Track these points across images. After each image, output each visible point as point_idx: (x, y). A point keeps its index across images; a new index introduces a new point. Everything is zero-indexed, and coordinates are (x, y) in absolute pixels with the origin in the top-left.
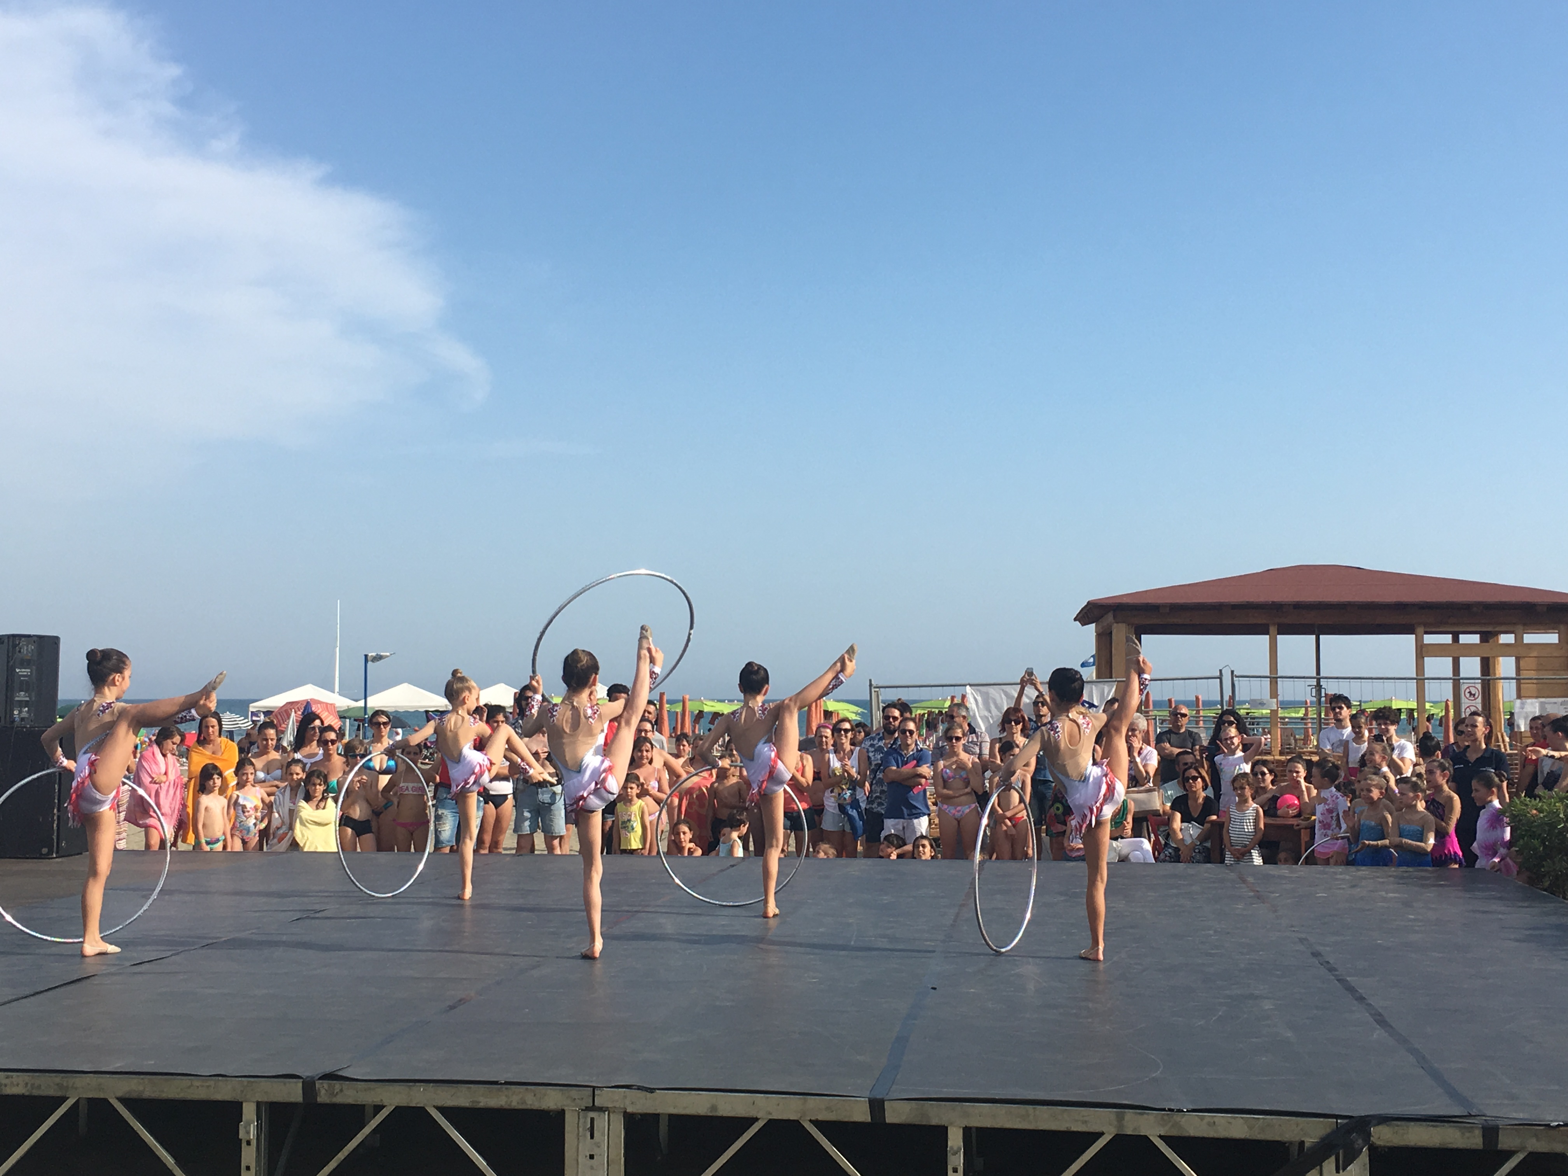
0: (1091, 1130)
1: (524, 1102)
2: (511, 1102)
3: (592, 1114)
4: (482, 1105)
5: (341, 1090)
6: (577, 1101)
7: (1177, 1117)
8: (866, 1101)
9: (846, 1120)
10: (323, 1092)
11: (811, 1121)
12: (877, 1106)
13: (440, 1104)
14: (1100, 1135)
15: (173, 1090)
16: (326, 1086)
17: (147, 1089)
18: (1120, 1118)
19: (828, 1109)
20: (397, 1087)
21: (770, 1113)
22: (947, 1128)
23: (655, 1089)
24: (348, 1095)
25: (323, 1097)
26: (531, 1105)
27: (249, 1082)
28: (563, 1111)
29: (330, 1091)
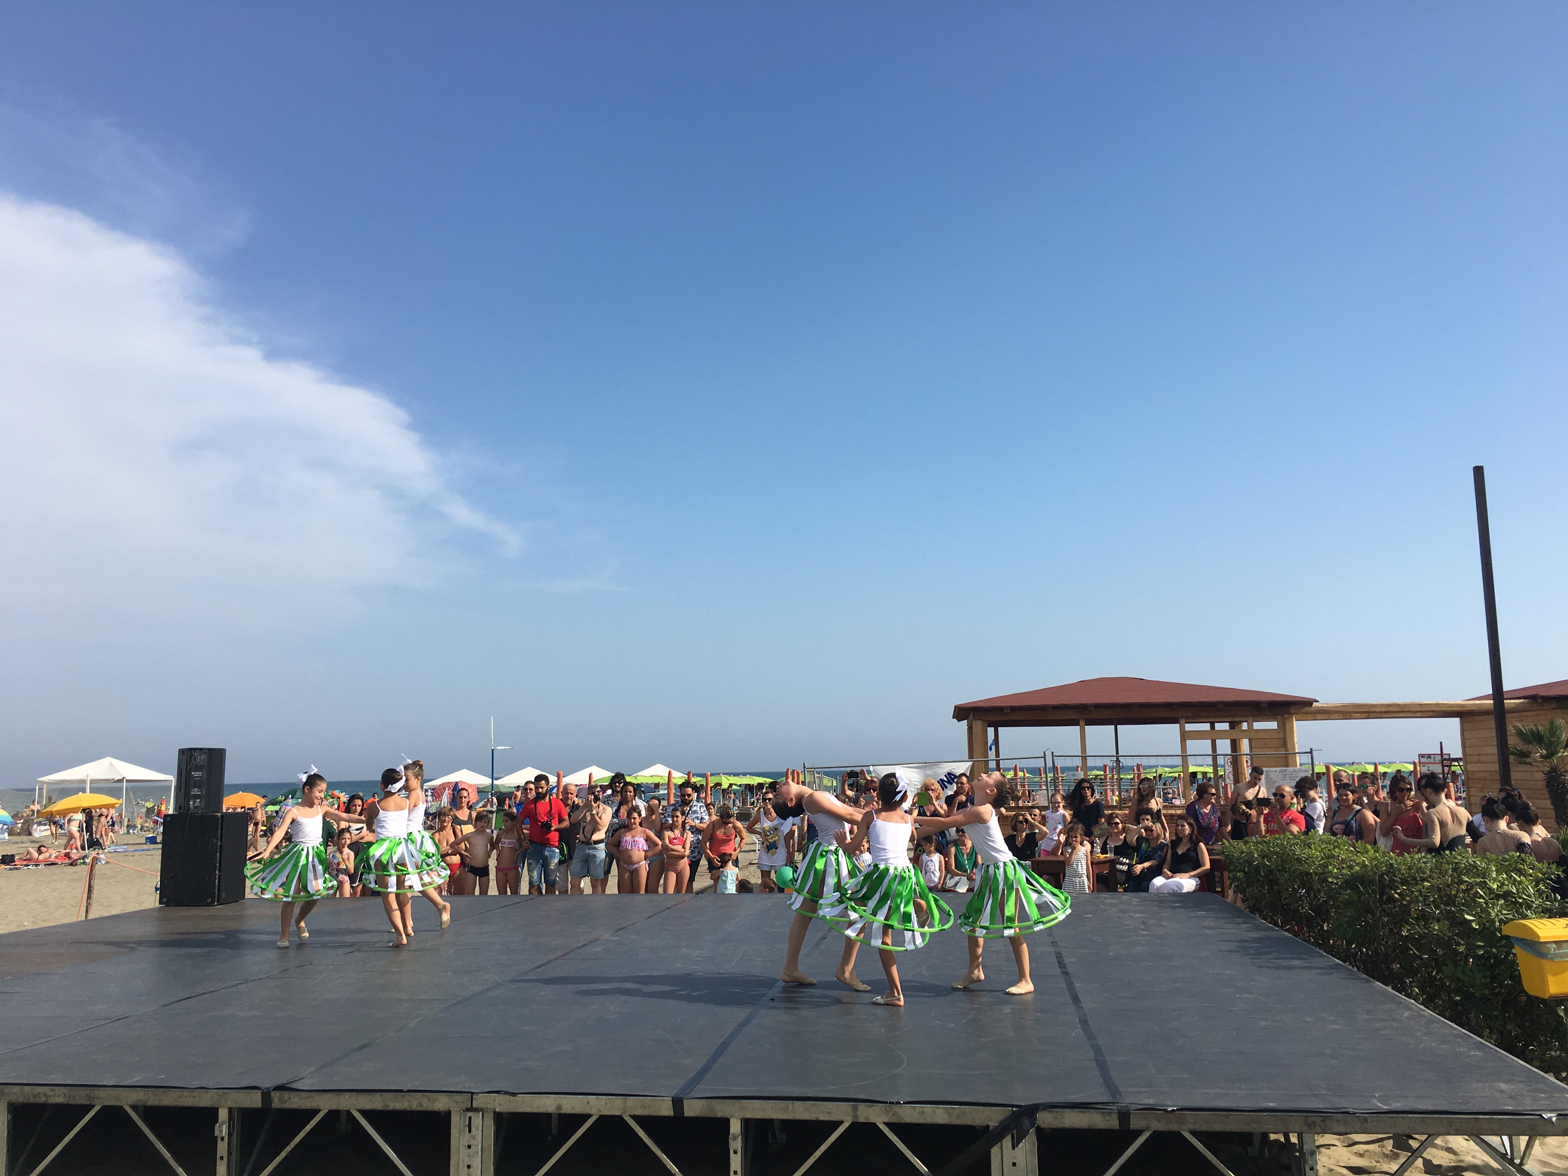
0: (834, 1119)
1: (420, 1104)
2: (412, 1105)
3: (469, 1114)
4: (390, 1108)
5: (289, 1098)
6: (460, 1104)
7: (896, 1108)
8: (670, 1100)
9: (655, 1115)
10: (276, 1100)
11: (630, 1116)
12: (678, 1103)
13: (360, 1107)
14: (840, 1123)
15: (168, 1100)
16: (278, 1095)
17: (152, 1099)
18: (855, 1109)
19: (643, 1106)
20: (330, 1095)
21: (600, 1111)
22: (729, 1119)
23: (517, 1094)
24: (295, 1102)
25: (276, 1104)
26: (426, 1107)
27: (223, 1093)
28: (450, 1112)
29: (281, 1099)
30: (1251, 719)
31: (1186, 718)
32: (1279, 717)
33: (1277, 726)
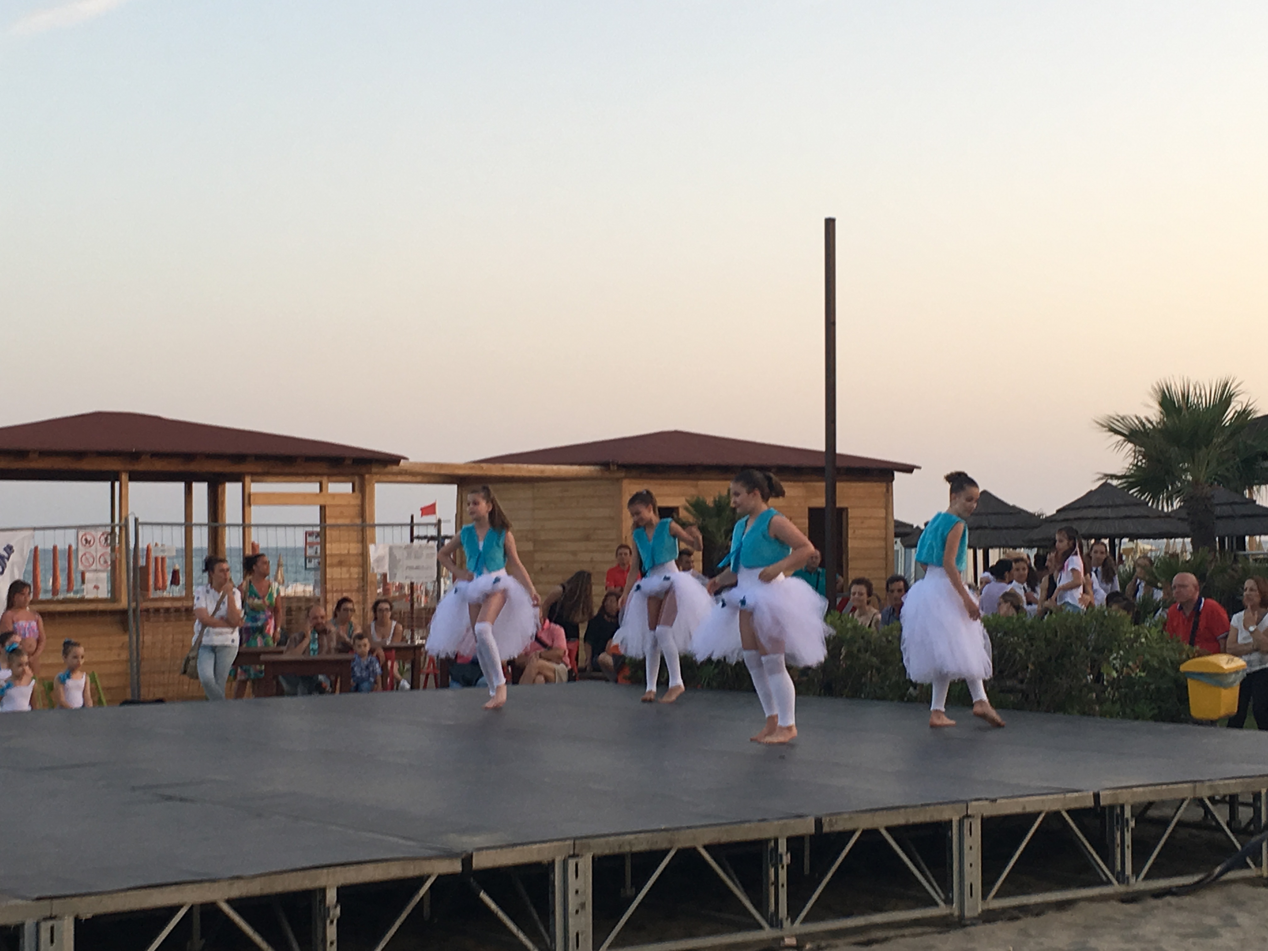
0: (1181, 797)
1: (932, 817)
3: (970, 820)
5: (836, 822)
6: (959, 812)
8: (1091, 794)
9: (1082, 807)
10: (826, 824)
11: (1065, 810)
12: (1097, 796)
14: (1185, 799)
16: (828, 820)
18: (1192, 788)
19: (1073, 800)
21: (1048, 807)
22: (1125, 805)
23: (997, 799)
24: (841, 826)
25: (826, 829)
26: (936, 818)
28: (951, 821)
29: (831, 825)
30: (325, 480)
31: (253, 474)
32: (357, 479)
33: (351, 491)
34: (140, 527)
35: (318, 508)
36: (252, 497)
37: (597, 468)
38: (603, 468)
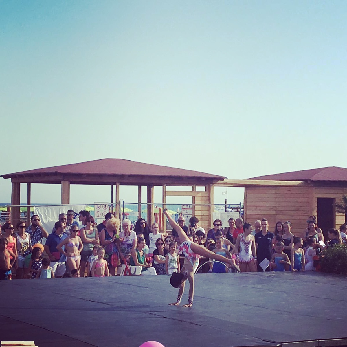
30: (194, 186)
31: (167, 184)
32: (207, 186)
33: (205, 191)
34: (124, 204)
35: (192, 197)
36: (166, 193)
37: (303, 182)
38: (305, 182)
